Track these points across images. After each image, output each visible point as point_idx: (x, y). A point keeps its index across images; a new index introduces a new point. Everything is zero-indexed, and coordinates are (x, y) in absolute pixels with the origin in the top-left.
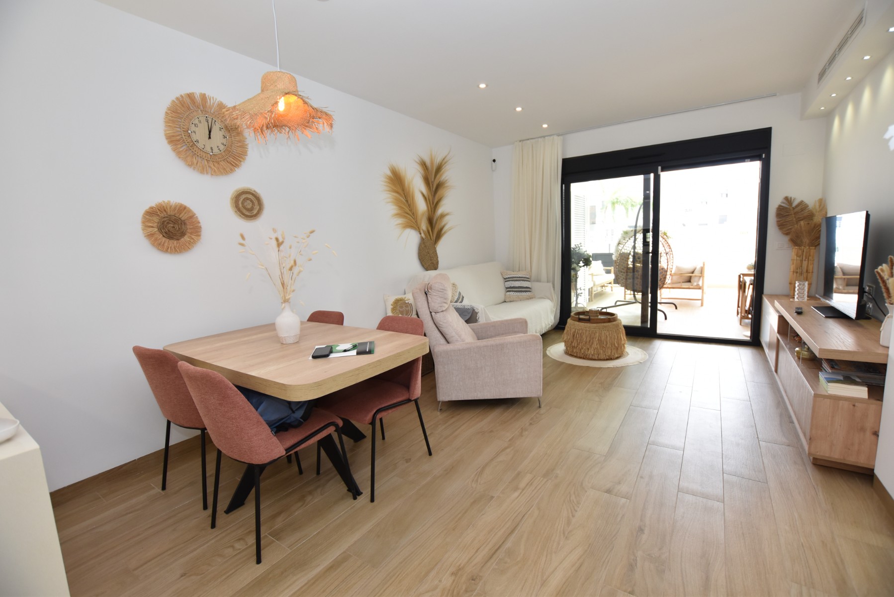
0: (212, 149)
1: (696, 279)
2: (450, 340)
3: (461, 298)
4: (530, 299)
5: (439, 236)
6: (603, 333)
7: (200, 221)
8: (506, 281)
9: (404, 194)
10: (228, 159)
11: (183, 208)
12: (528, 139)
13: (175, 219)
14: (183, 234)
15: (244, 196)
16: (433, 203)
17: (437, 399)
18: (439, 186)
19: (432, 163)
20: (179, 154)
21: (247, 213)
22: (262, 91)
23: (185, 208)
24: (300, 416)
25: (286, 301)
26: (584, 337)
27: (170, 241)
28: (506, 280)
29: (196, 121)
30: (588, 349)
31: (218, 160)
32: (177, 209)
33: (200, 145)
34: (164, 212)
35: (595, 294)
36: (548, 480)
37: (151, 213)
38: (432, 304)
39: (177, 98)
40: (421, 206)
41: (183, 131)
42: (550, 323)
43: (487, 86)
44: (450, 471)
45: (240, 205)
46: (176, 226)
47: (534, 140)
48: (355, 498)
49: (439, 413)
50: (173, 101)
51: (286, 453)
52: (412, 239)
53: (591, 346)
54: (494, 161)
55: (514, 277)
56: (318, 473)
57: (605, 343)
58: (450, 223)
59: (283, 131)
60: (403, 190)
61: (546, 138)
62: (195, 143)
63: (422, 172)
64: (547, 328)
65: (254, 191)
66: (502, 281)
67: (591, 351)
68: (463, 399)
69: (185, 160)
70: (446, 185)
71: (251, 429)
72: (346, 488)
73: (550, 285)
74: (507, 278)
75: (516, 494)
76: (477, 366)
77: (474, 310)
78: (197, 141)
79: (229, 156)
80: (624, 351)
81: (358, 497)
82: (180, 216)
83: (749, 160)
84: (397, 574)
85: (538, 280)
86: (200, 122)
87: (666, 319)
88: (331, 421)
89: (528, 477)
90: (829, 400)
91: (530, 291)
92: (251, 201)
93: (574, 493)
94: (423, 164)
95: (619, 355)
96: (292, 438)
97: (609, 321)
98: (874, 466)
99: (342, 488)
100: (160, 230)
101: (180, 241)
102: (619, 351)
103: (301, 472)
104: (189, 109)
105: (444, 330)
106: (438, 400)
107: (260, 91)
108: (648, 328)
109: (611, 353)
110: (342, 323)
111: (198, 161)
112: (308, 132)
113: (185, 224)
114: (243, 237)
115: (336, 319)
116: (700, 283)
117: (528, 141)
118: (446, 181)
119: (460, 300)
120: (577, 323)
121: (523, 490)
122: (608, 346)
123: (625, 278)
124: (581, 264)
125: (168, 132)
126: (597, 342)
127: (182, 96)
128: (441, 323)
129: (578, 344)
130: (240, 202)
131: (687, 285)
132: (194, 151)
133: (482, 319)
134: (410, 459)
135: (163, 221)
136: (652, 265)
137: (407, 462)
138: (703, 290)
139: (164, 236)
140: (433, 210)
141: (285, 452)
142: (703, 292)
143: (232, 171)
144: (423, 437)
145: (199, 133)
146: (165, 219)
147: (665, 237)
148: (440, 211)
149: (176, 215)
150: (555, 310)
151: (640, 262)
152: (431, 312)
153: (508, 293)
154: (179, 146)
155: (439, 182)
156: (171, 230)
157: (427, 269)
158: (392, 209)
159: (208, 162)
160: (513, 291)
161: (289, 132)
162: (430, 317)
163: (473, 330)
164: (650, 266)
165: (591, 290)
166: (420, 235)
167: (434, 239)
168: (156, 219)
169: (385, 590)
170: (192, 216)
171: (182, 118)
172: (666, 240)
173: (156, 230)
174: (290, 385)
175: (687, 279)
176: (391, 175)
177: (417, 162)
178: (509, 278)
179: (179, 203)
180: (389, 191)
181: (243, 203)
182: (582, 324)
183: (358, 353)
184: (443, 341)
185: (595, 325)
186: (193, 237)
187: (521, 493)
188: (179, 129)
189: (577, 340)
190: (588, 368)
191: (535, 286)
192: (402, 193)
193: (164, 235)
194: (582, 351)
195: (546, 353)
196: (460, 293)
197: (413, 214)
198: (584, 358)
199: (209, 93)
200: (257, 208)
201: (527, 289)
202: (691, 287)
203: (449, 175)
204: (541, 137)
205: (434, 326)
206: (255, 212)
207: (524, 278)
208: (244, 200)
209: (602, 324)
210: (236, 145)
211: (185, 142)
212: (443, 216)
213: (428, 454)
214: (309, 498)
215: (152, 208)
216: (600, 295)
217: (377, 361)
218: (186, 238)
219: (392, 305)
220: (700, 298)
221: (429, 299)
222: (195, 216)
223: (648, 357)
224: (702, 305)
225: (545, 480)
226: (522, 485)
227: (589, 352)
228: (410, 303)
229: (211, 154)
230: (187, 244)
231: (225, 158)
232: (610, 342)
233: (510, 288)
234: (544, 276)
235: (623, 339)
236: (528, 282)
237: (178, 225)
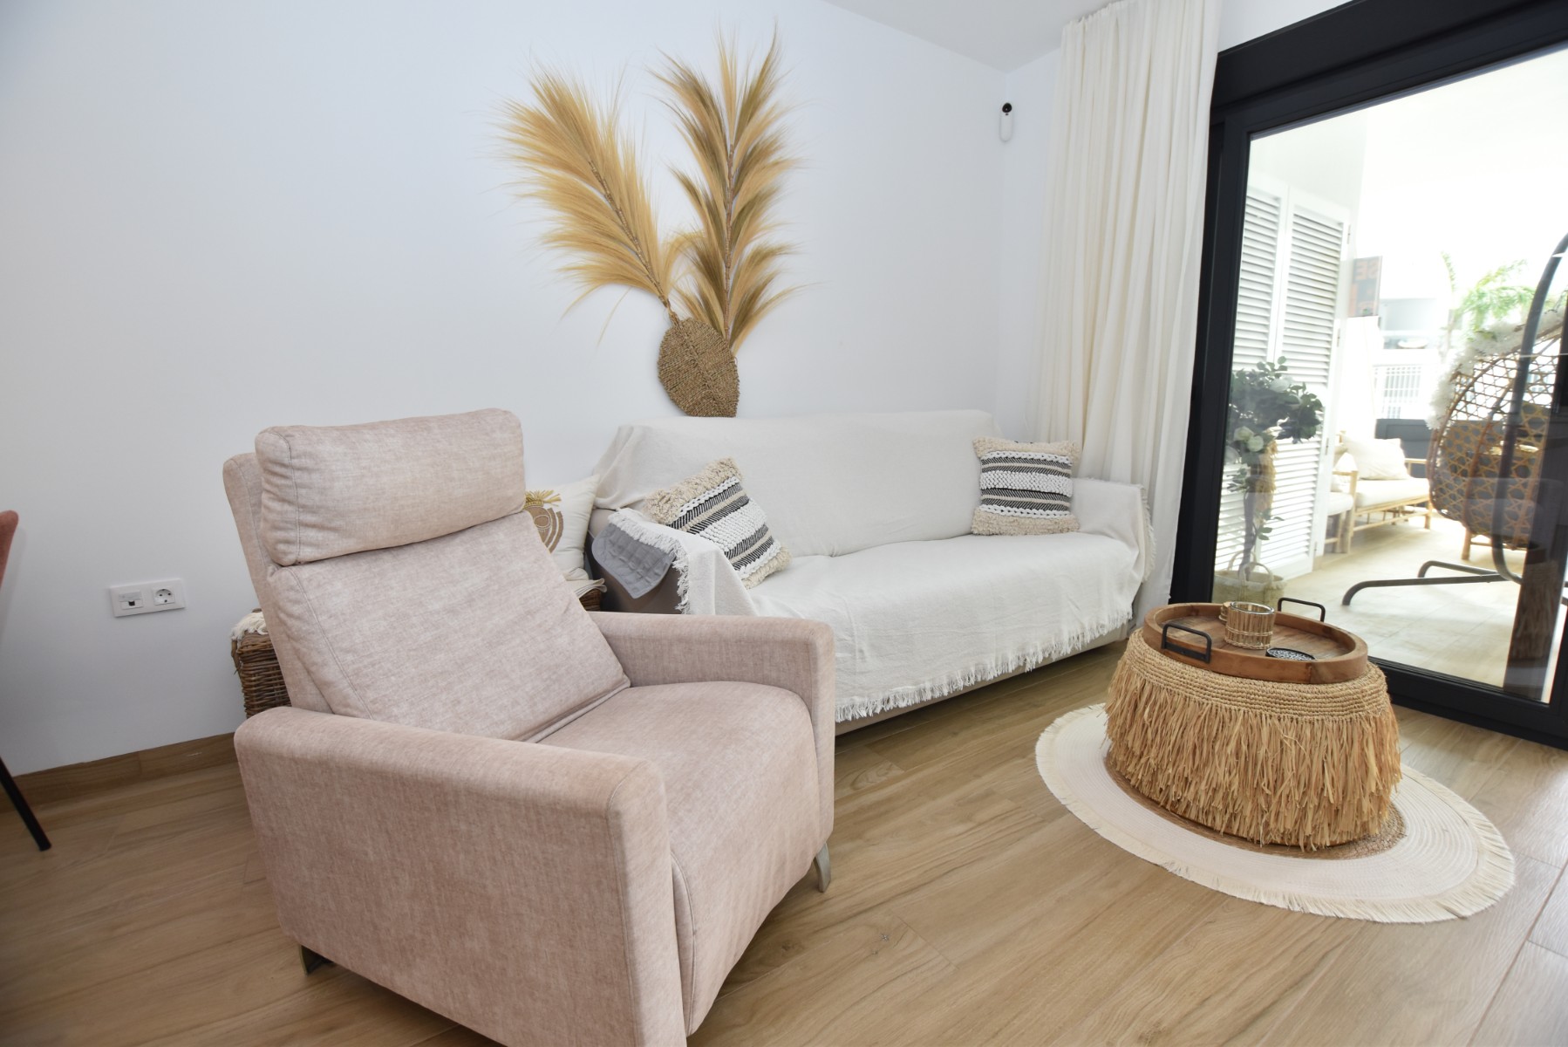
4: (1061, 531)
6: (1265, 731)
8: (984, 471)
9: (596, 174)
16: (728, 215)
18: (754, 159)
19: (727, 89)
26: (1174, 722)
28: (988, 465)
30: (1187, 780)
35: (1355, 533)
42: (1106, 621)
53: (1200, 772)
54: (1007, 108)
55: (1014, 460)
57: (1271, 775)
58: (785, 276)
60: (592, 163)
66: (974, 467)
73: (1137, 491)
74: (988, 461)
85: (1103, 475)
91: (1066, 509)
95: (1342, 839)
97: (1312, 674)
102: (1347, 822)
122: (1285, 790)
123: (1465, 490)
124: (1277, 429)
126: (1233, 760)
140: (726, 237)
151: (1538, 437)
153: (985, 507)
155: (756, 145)
157: (691, 412)
160: (999, 503)
163: (611, 644)
166: (665, 310)
167: (729, 324)
177: (672, 85)
178: (995, 460)
180: (533, 160)
182: (1173, 668)
185: (1232, 682)
191: (1084, 490)
194: (1162, 783)
195: (1034, 747)
197: (635, 239)
201: (1057, 501)
207: (1051, 462)
212: (762, 257)
216: (1376, 537)
228: (556, 511)
232: (1297, 777)
233: (994, 490)
234: (1121, 461)
235: (1374, 769)
236: (1064, 478)
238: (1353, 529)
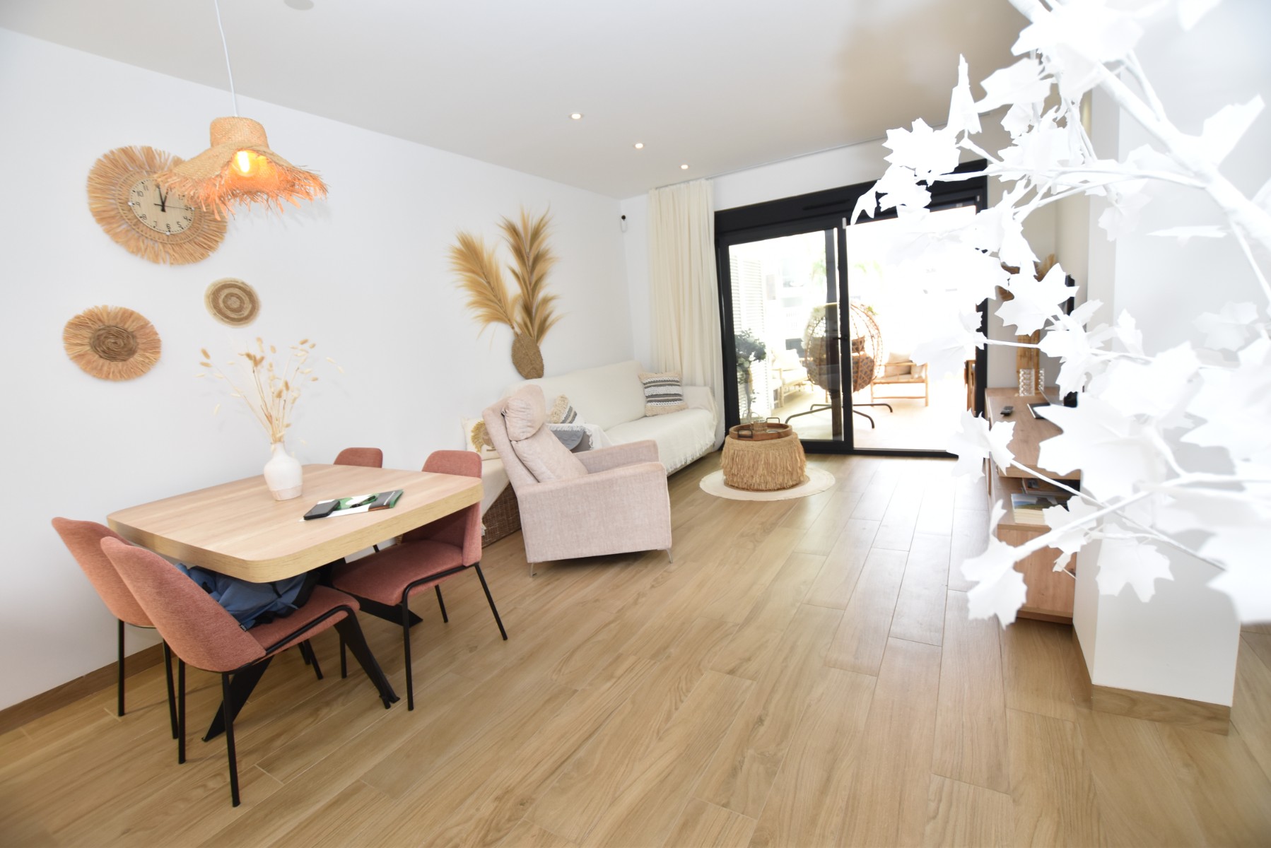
0: (168, 226)
1: (917, 370)
2: (539, 478)
3: (571, 416)
4: (682, 410)
5: (542, 330)
6: (771, 454)
7: (158, 332)
8: (645, 388)
9: (484, 273)
10: (196, 240)
11: (128, 315)
12: (667, 186)
13: (117, 332)
14: (131, 352)
15: (226, 291)
16: (530, 284)
17: (526, 561)
18: (538, 259)
19: (525, 227)
20: (115, 236)
21: (233, 315)
22: (212, 145)
23: (132, 313)
24: (292, 601)
25: (280, 440)
26: (746, 460)
27: (112, 363)
28: (647, 385)
29: (140, 188)
30: (752, 477)
31: (180, 242)
32: (119, 317)
33: (149, 222)
34: (98, 322)
35: (786, 397)
36: (655, 663)
37: (77, 325)
38: (511, 430)
39: (106, 156)
40: (512, 289)
41: (120, 203)
42: (708, 443)
43: (582, 116)
44: (528, 659)
45: (222, 305)
46: (121, 342)
47: (674, 187)
48: (387, 706)
49: (531, 579)
50: (100, 160)
51: (267, 654)
52: (502, 337)
53: (755, 472)
54: (624, 218)
55: (657, 381)
56: (344, 675)
57: (774, 467)
58: (557, 310)
59: (260, 198)
60: (482, 268)
61: (691, 183)
62: (141, 219)
63: (511, 240)
64: (704, 451)
65: (243, 283)
66: (641, 387)
67: (756, 480)
68: (562, 558)
69: (126, 244)
70: (548, 257)
71: (207, 625)
72: (378, 694)
73: (708, 389)
74: (647, 383)
75: (609, 684)
76: (578, 512)
77: (585, 432)
78: (144, 217)
79: (198, 236)
80: (802, 475)
81: (392, 704)
82: (126, 326)
83: (961, 204)
84: (422, 805)
85: (693, 384)
86: (146, 188)
87: (873, 427)
88: (341, 604)
89: (632, 659)
90: (1015, 531)
91: (680, 400)
92: (239, 297)
93: (686, 678)
94: (513, 230)
95: (794, 483)
96: (275, 633)
97: (779, 436)
98: (1072, 614)
99: (374, 694)
100: (94, 348)
101: (128, 362)
102: (795, 477)
103: (320, 676)
104: (126, 170)
105: (529, 464)
106: (528, 562)
107: (209, 146)
108: (841, 441)
109: (783, 480)
110: (380, 465)
111: (147, 246)
112: (296, 198)
113: (134, 337)
114: (205, 354)
115: (373, 458)
116: (923, 375)
117: (667, 189)
118: (546, 251)
119: (570, 419)
120: (737, 441)
121: (619, 678)
122: (778, 471)
123: (819, 373)
124: (752, 357)
125: (94, 206)
126: (764, 466)
127: (112, 152)
128: (525, 455)
129: (738, 471)
130: (221, 301)
131: (907, 377)
132: (139, 231)
133: (596, 444)
134: (476, 647)
135: (99, 336)
137: (471, 651)
138: (927, 384)
139: (101, 357)
140: (531, 296)
141: (264, 653)
142: (927, 387)
143: (203, 256)
144: (494, 616)
145: (146, 205)
146: (102, 332)
147: (870, 313)
148: (541, 294)
149: (119, 326)
150: (715, 423)
152: (511, 441)
153: (649, 404)
154: (115, 226)
155: (539, 252)
156: (113, 347)
157: (527, 377)
158: (467, 296)
159: (164, 246)
160: (655, 401)
161: (268, 199)
162: (510, 447)
163: (582, 461)
164: (840, 355)
165: (779, 391)
166: (511, 330)
167: (536, 334)
168: (87, 333)
169: (400, 828)
170: (145, 325)
171: (117, 184)
172: (871, 319)
173: (88, 348)
175: (906, 370)
176: (461, 247)
177: (500, 226)
178: (649, 383)
179: (121, 309)
180: (459, 270)
181: (224, 302)
182: (742, 443)
183: (371, 509)
184: (530, 480)
185: (759, 443)
186: (148, 355)
187: (614, 684)
188: (112, 201)
189: (737, 465)
190: (751, 502)
191: (687, 392)
192: (481, 274)
193: (102, 354)
194: (745, 480)
195: (699, 485)
196: (571, 409)
197: (500, 300)
198: (747, 490)
199: (156, 146)
200: (248, 307)
201: (677, 397)
202: (911, 380)
203: (552, 242)
204: (684, 182)
205: (517, 460)
206: (246, 313)
207: (672, 381)
208: (226, 296)
209: (771, 441)
210: (207, 218)
211: (124, 219)
212: (546, 301)
213: (502, 638)
214: (324, 711)
215: (78, 317)
216: (792, 398)
217: (392, 518)
218: (137, 357)
219: (472, 432)
220: (924, 395)
221: (507, 422)
222: (150, 325)
224: (927, 404)
225: (653, 662)
226: (619, 672)
227: (754, 481)
229: (168, 233)
230: (140, 366)
231: (191, 238)
232: (780, 466)
233: (652, 396)
234: (699, 379)
235: (799, 460)
236: (678, 387)
237: (123, 339)
238: (784, 395)
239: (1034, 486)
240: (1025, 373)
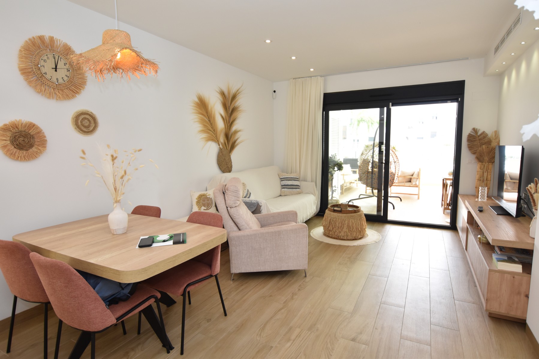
0: (57, 79)
1: (415, 180)
2: (241, 228)
4: (299, 194)
5: (233, 147)
6: (350, 221)
7: (46, 136)
8: (281, 181)
9: (208, 115)
10: (70, 88)
11: (32, 126)
12: (299, 78)
13: (25, 134)
14: (31, 146)
15: (83, 116)
16: (229, 122)
17: (230, 271)
18: (234, 110)
19: (229, 93)
20: (30, 83)
21: (85, 130)
22: (104, 43)
23: (34, 125)
24: (128, 292)
25: (117, 202)
26: (337, 224)
27: (20, 151)
28: (282, 179)
29: (45, 58)
30: (340, 232)
31: (62, 88)
32: (27, 126)
33: (48, 76)
34: (16, 128)
35: (345, 189)
36: (311, 333)
38: (228, 202)
39: (30, 39)
40: (220, 124)
41: (34, 65)
42: (313, 212)
43: (271, 41)
44: (241, 328)
45: (80, 123)
46: (26, 140)
47: (304, 79)
48: (168, 352)
49: (232, 282)
50: (26, 41)
51: (117, 322)
52: (213, 149)
53: (342, 230)
54: (275, 91)
55: (287, 178)
56: (139, 333)
57: (352, 228)
58: (241, 137)
59: (118, 72)
60: (207, 113)
61: (312, 78)
62: (44, 75)
63: (221, 99)
64: (311, 216)
65: (91, 113)
66: (279, 180)
67: (342, 234)
68: (250, 272)
69: (35, 87)
70: (239, 109)
71: (90, 305)
72: (162, 345)
73: (314, 183)
75: (289, 344)
76: (261, 247)
77: (258, 204)
78: (46, 73)
79: (71, 86)
80: (365, 233)
81: (171, 351)
82: (30, 132)
83: (450, 101)
85: (305, 180)
86: (48, 58)
87: (394, 208)
88: (152, 294)
89: (297, 331)
90: (498, 273)
91: (299, 188)
92: (89, 120)
93: (330, 342)
94: (223, 94)
95: (361, 237)
96: (121, 310)
97: (355, 212)
98: (526, 318)
99: (158, 344)
100: (12, 142)
101: (29, 151)
102: (362, 234)
103: (125, 333)
104: (39, 48)
105: (237, 220)
106: (231, 273)
107: (101, 43)
108: (381, 215)
109: (356, 235)
110: (159, 217)
111: (46, 89)
112: (137, 73)
113: (33, 138)
114: (84, 152)
115: (155, 212)
116: (417, 183)
117: (299, 79)
118: (239, 106)
119: (248, 196)
120: (332, 213)
121: (294, 341)
122: (354, 230)
123: (366, 178)
124: (336, 169)
125: (21, 66)
126: (347, 227)
127: (34, 38)
128: (235, 215)
129: (333, 228)
130: (79, 121)
131: (409, 184)
132: (42, 81)
133: (264, 211)
134: (211, 319)
135: (15, 136)
136: (385, 170)
137: (208, 322)
138: (419, 188)
139: (15, 147)
140: (229, 128)
141: (116, 321)
142: (419, 189)
143: (73, 96)
144: (220, 301)
145: (47, 67)
146: (17, 134)
147: (394, 150)
148: (234, 128)
149: (26, 131)
150: (317, 202)
151: (376, 168)
152: (227, 207)
153: (283, 189)
154: (30, 77)
155: (234, 106)
156: (22, 142)
157: (224, 171)
158: (198, 127)
159: (54, 90)
160: (286, 188)
161: (122, 73)
162: (227, 211)
163: (258, 219)
164: (384, 171)
165: (342, 185)
166: (219, 146)
167: (229, 149)
168: (9, 134)
170: (40, 132)
171: (34, 55)
172: (394, 153)
173: (9, 142)
174: (123, 271)
175: (409, 180)
176: (199, 102)
177: (219, 93)
178: (284, 178)
179: (29, 122)
180: (196, 113)
181: (81, 122)
182: (336, 214)
183: (174, 243)
184: (235, 228)
185: (345, 215)
186: (40, 148)
187: (292, 343)
188: (30, 64)
189: (332, 225)
190: (340, 245)
191: (302, 184)
192: (206, 116)
193: (16, 146)
194: (336, 233)
195: (310, 234)
196: (248, 191)
197: (214, 130)
198: (337, 239)
199: (56, 36)
200: (93, 125)
201: (297, 187)
202: (411, 185)
203: (240, 102)
204: (309, 77)
205: (230, 218)
206: (91, 128)
207: (295, 178)
208: (83, 118)
209: (350, 214)
210: (77, 77)
211: (35, 74)
212: (236, 132)
213: (224, 315)
214: (132, 354)
215: (5, 125)
217: (189, 249)
218: (34, 149)
219: (197, 199)
220: (417, 194)
221: (226, 197)
222: (42, 132)
223: (381, 238)
224: (418, 199)
225: (310, 332)
226: (293, 337)
227: (341, 234)
228: (210, 197)
229: (57, 83)
230: (35, 154)
231: (68, 87)
232: (355, 227)
233: (285, 185)
234: (309, 177)
235: (364, 225)
236: (298, 181)
237: (28, 139)
238: (344, 188)
239: (503, 250)
240: (482, 189)
